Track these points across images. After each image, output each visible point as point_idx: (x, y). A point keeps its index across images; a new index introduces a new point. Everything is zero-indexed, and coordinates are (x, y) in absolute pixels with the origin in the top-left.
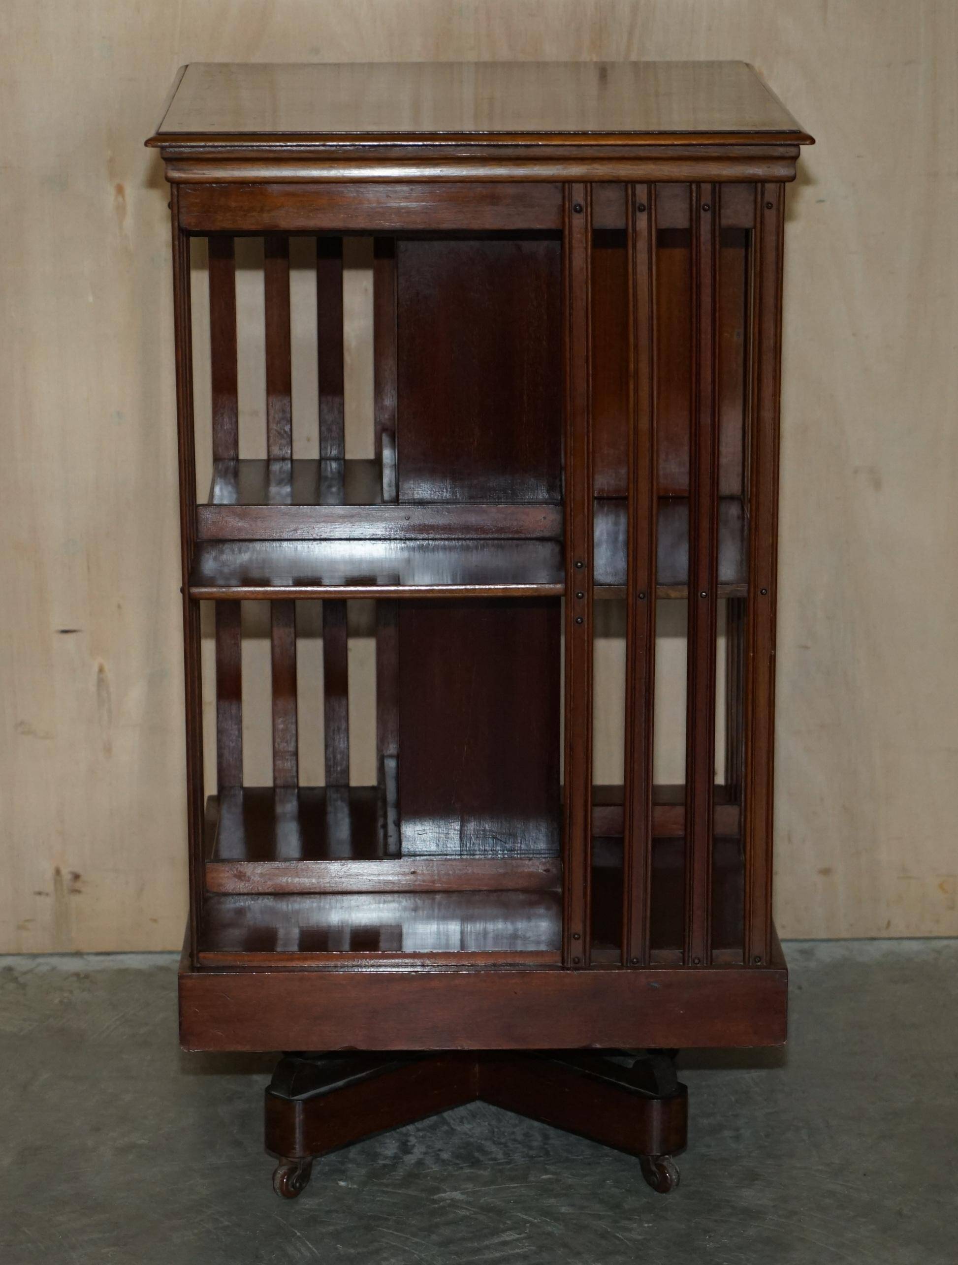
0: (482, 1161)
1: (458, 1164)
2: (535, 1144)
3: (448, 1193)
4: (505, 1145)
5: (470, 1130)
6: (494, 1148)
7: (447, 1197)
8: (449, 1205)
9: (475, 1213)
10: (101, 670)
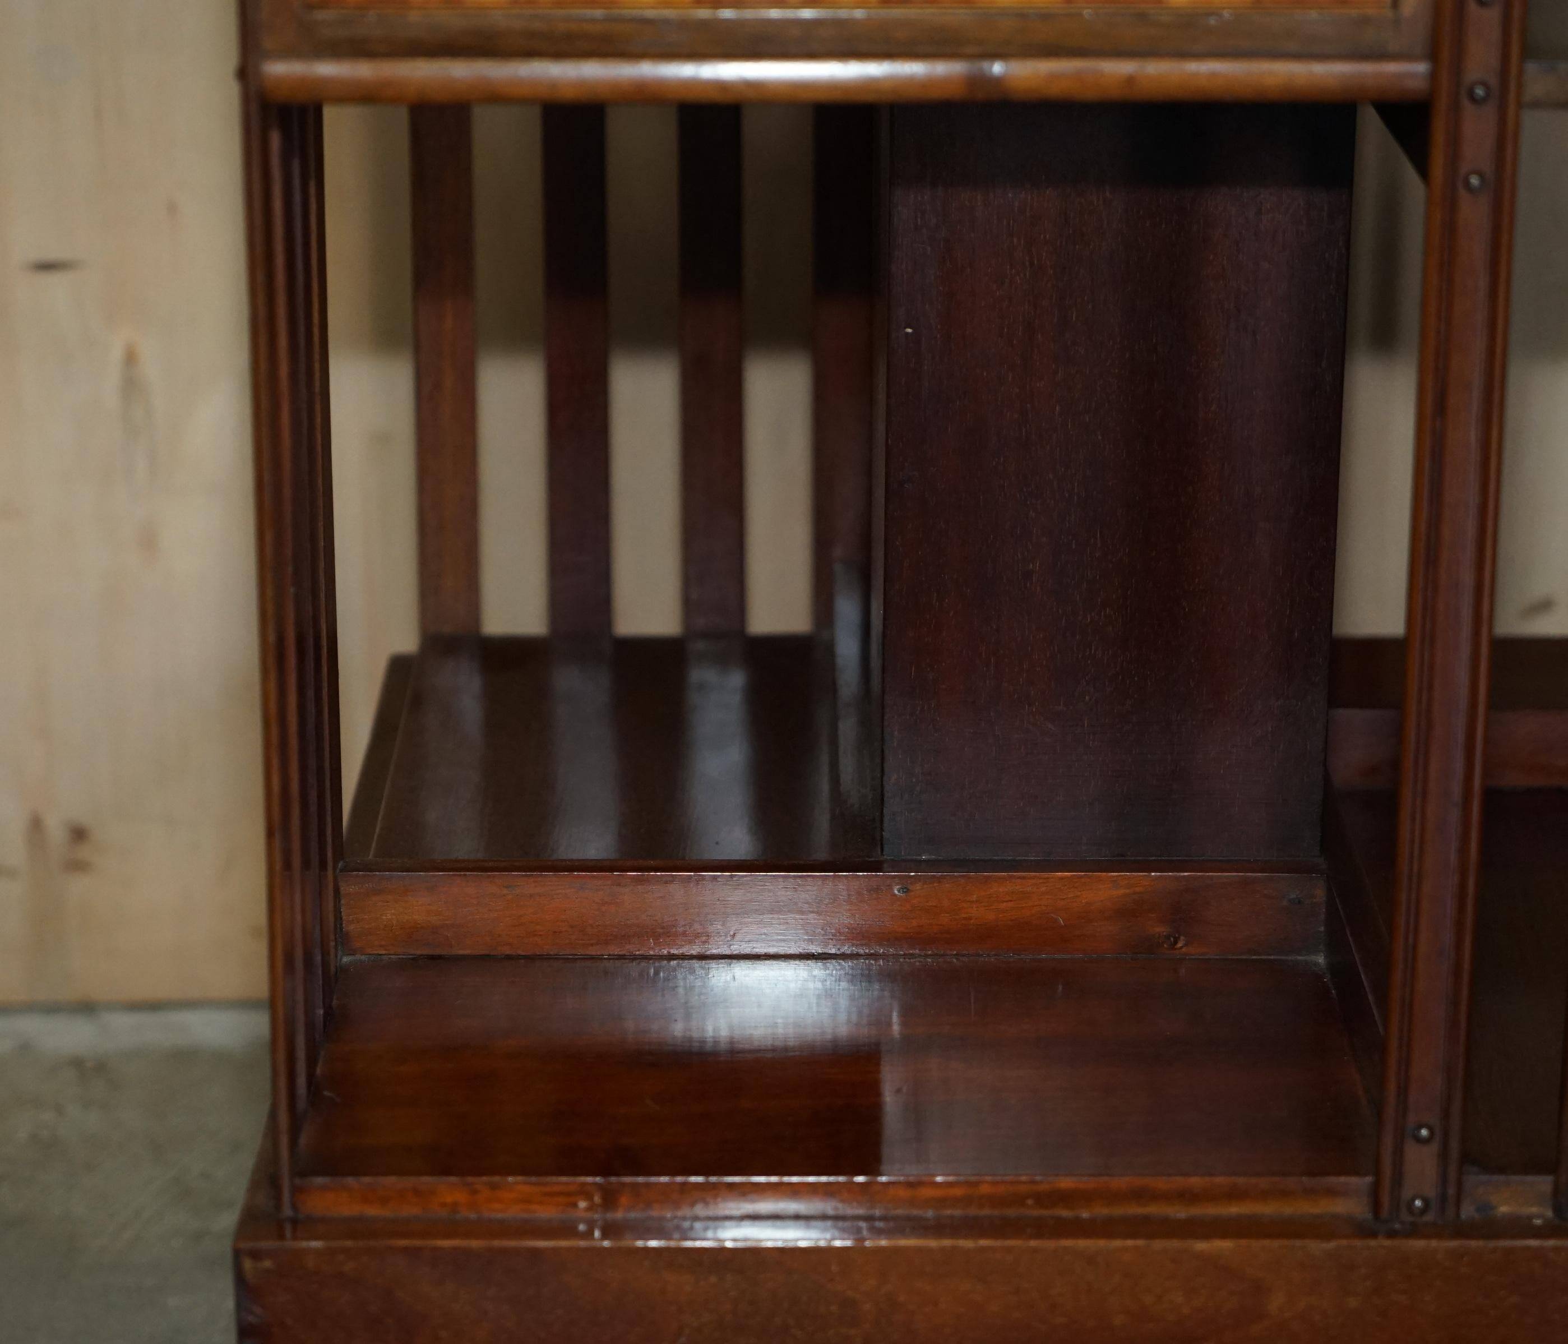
10: (131, 358)
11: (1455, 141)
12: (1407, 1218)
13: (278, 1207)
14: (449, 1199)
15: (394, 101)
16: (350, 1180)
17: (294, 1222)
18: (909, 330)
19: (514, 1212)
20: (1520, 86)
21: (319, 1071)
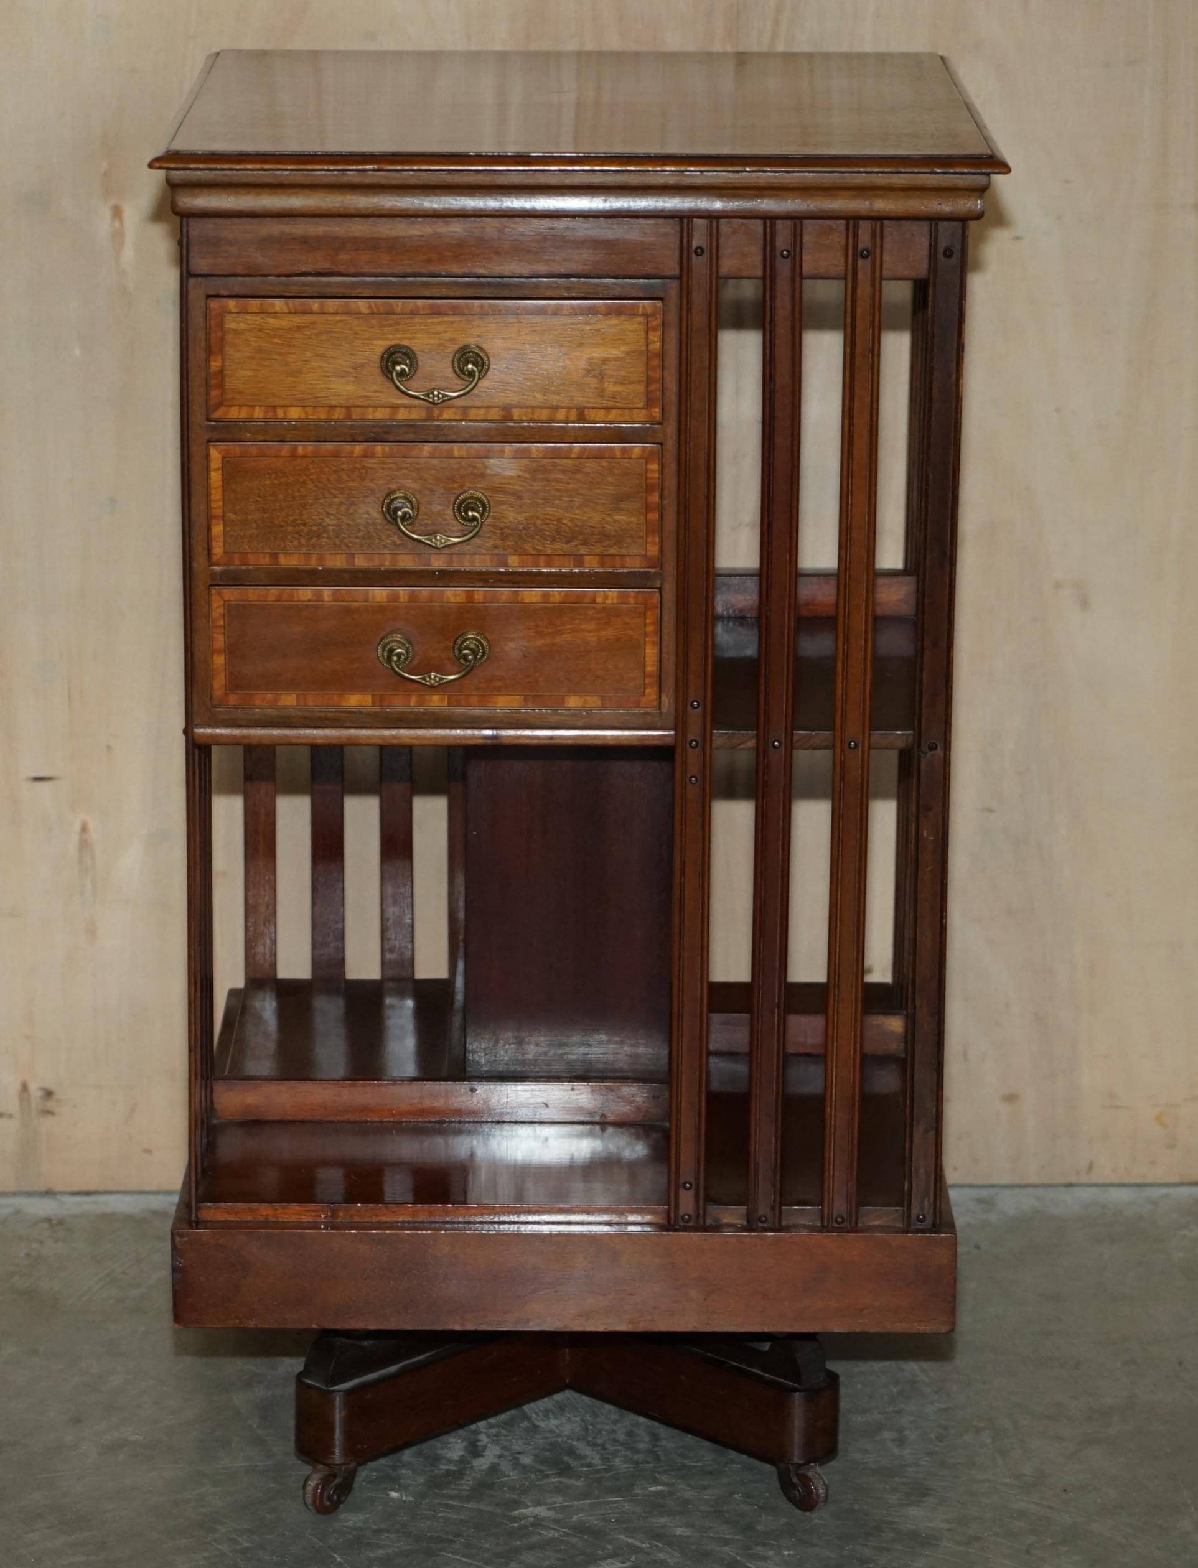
0: (574, 1468)
1: (543, 1471)
2: (641, 1446)
3: (531, 1509)
4: (603, 1447)
5: (557, 1426)
6: (588, 1451)
7: (528, 1514)
8: (532, 1525)
9: (567, 1534)
10: (84, 829)
11: (685, 763)
12: (682, 1224)
13: (190, 1216)
14: (265, 1213)
15: (238, 744)
16: (222, 1205)
17: (197, 1223)
18: (475, 833)
19: (294, 1219)
20: (711, 741)
21: (205, 1165)
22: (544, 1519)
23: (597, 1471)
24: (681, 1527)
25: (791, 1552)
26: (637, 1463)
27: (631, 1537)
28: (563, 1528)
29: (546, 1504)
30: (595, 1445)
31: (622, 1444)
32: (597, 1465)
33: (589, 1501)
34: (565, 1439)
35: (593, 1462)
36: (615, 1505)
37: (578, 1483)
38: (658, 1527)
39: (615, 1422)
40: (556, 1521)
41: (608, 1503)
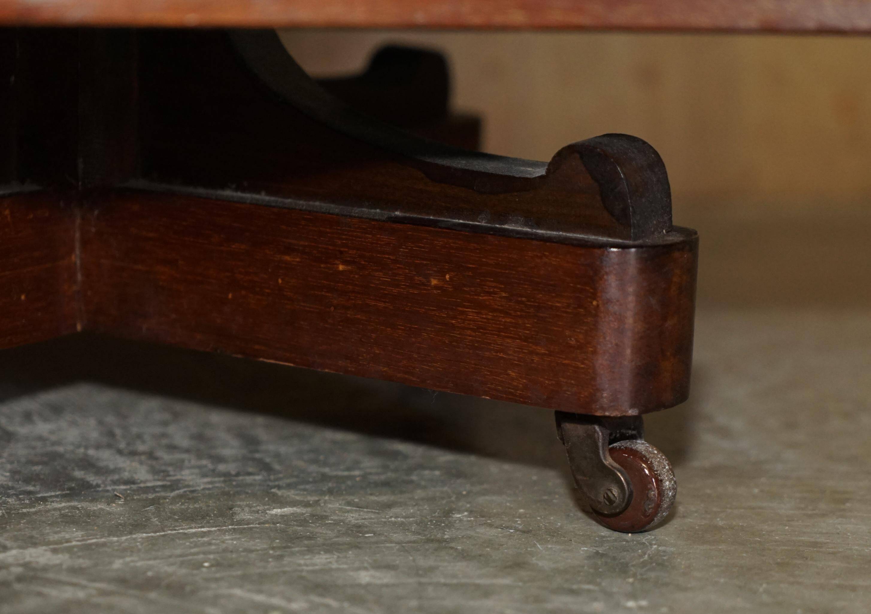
0: (98, 486)
1: (30, 493)
2: (227, 452)
3: (14, 552)
4: (151, 455)
5: (52, 432)
6: (122, 462)
7: (10, 560)
8: (20, 579)
9: (103, 593)
22: (45, 569)
23: (147, 490)
24: (366, 569)
25: (644, 603)
26: (227, 475)
27: (260, 592)
28: (94, 581)
29: (48, 543)
30: (133, 454)
31: (187, 451)
32: (145, 482)
33: (145, 535)
34: (70, 448)
35: (136, 477)
36: (205, 539)
37: (115, 508)
38: (313, 572)
39: (165, 424)
40: (74, 571)
41: (186, 536)
